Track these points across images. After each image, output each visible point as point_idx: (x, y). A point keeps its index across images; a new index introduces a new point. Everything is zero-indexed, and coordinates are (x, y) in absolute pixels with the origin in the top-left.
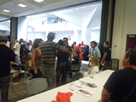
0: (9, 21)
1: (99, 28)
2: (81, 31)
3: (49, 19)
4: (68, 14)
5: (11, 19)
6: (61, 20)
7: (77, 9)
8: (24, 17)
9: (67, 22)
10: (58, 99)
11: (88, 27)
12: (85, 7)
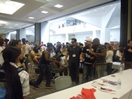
0: (34, 27)
1: (118, 26)
2: (99, 31)
3: (68, 22)
4: (86, 15)
5: (35, 24)
6: (80, 22)
7: (95, 10)
8: (46, 22)
9: (86, 23)
10: (83, 94)
11: (107, 26)
12: (103, 8)
